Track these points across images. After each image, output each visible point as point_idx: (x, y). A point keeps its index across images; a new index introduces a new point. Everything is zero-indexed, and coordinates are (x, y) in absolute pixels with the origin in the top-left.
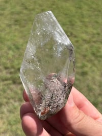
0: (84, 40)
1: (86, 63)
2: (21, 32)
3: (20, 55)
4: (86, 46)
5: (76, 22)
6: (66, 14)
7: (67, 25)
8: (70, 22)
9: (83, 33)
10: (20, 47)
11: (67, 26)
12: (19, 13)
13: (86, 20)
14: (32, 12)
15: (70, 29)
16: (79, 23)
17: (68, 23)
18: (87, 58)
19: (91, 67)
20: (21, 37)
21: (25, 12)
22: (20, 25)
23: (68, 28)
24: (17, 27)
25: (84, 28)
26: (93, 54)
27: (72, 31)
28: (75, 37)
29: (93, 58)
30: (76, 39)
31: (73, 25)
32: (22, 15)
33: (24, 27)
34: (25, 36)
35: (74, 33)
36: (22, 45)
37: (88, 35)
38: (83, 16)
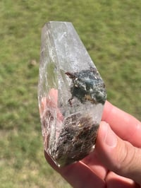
0: (112, 55)
1: (113, 92)
2: (17, 45)
3: (12, 82)
4: (115, 64)
5: (101, 27)
6: (86, 15)
7: (86, 31)
8: (92, 26)
9: (111, 43)
10: (13, 69)
11: (88, 33)
12: (16, 16)
13: (117, 23)
14: (37, 13)
15: (92, 39)
16: (105, 28)
17: (89, 28)
18: (115, 84)
19: (121, 99)
20: (17, 54)
21: (26, 13)
22: (16, 34)
23: (88, 36)
24: (13, 38)
25: (113, 36)
26: (125, 77)
28: (99, 50)
29: (124, 84)
30: (99, 54)
31: (95, 31)
32: (20, 18)
33: (22, 36)
34: (23, 51)
35: (97, 43)
36: (17, 66)
37: (118, 46)
38: (111, 17)
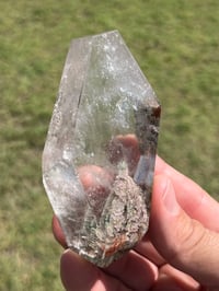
0: (185, 58)
1: (188, 108)
2: (47, 36)
3: (44, 87)
4: (187, 70)
5: (167, 18)
7: (146, 23)
8: (154, 17)
9: (181, 41)
10: (44, 69)
11: (148, 26)
13: (190, 14)
15: (154, 33)
16: (173, 21)
17: (149, 20)
18: (189, 97)
20: (47, 48)
22: (45, 21)
23: (148, 30)
24: (39, 26)
25: (185, 32)
26: (203, 88)
27: (158, 36)
28: (165, 49)
29: (202, 97)
30: (166, 55)
31: (159, 24)
33: (54, 25)
34: (55, 46)
35: (163, 41)
36: (49, 65)
37: (192, 47)
38: (182, 5)
